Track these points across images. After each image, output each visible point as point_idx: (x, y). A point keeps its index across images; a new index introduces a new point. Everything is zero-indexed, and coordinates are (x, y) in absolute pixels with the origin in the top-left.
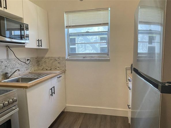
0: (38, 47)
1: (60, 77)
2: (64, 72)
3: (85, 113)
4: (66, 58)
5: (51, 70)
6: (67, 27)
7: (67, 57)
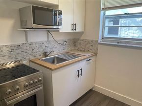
0: (72, 31)
1: (90, 60)
2: (96, 55)
3: (112, 99)
4: (99, 42)
5: (84, 51)
6: (103, 9)
7: (100, 40)
